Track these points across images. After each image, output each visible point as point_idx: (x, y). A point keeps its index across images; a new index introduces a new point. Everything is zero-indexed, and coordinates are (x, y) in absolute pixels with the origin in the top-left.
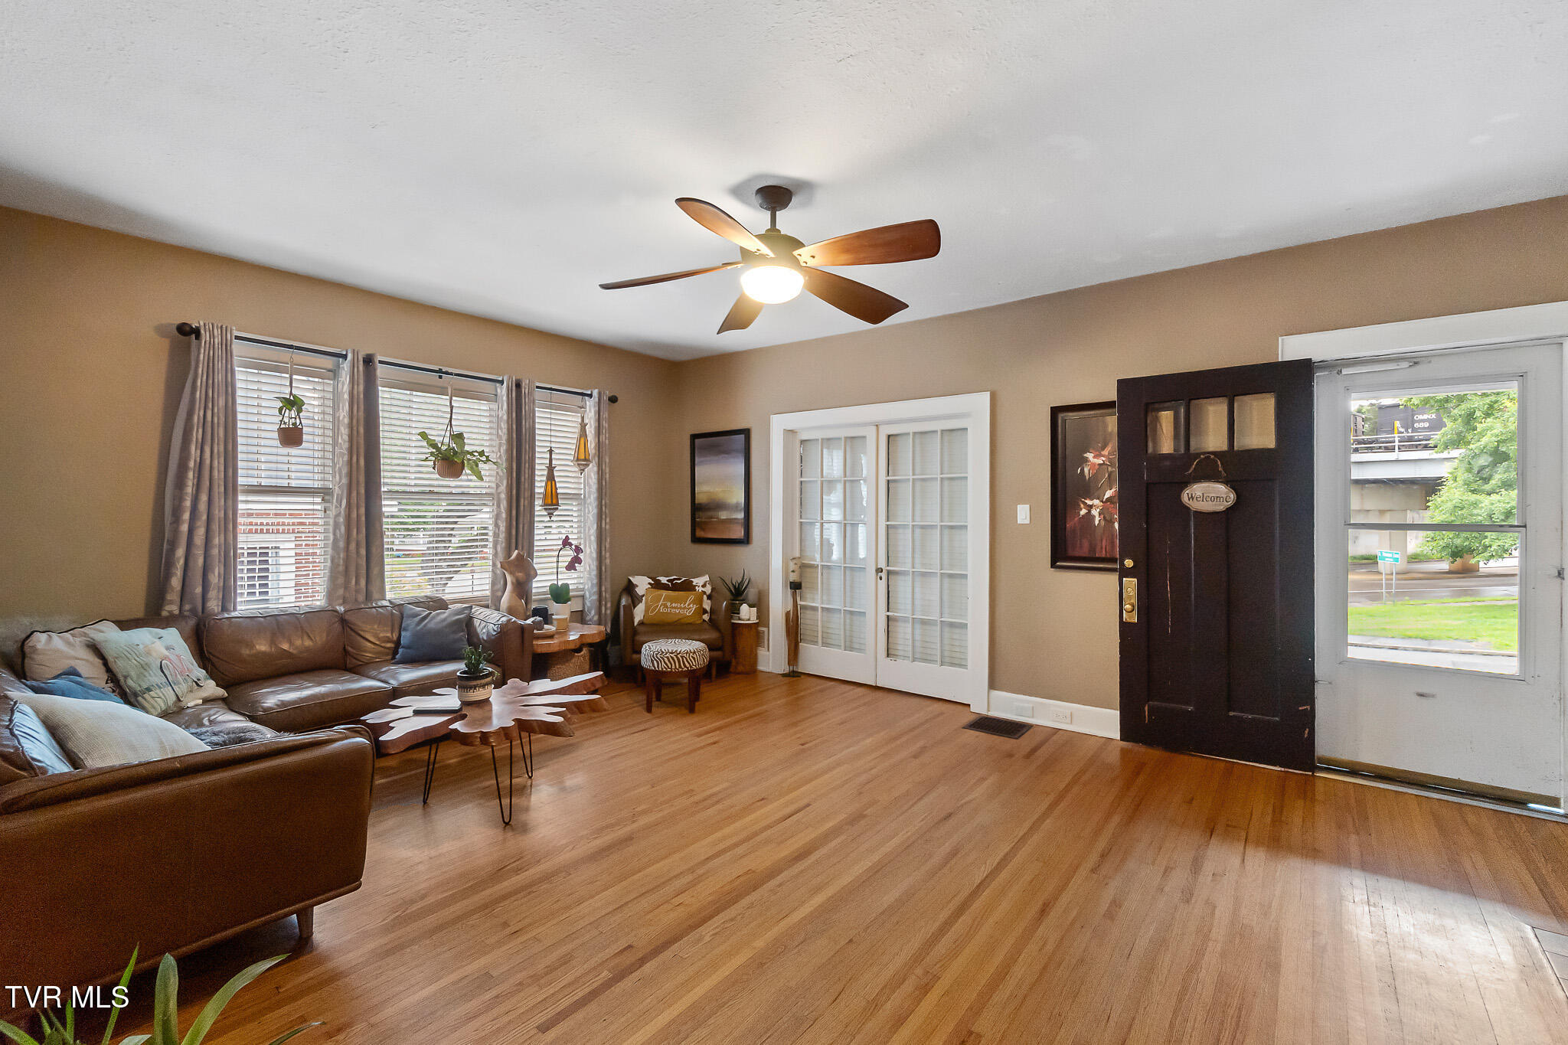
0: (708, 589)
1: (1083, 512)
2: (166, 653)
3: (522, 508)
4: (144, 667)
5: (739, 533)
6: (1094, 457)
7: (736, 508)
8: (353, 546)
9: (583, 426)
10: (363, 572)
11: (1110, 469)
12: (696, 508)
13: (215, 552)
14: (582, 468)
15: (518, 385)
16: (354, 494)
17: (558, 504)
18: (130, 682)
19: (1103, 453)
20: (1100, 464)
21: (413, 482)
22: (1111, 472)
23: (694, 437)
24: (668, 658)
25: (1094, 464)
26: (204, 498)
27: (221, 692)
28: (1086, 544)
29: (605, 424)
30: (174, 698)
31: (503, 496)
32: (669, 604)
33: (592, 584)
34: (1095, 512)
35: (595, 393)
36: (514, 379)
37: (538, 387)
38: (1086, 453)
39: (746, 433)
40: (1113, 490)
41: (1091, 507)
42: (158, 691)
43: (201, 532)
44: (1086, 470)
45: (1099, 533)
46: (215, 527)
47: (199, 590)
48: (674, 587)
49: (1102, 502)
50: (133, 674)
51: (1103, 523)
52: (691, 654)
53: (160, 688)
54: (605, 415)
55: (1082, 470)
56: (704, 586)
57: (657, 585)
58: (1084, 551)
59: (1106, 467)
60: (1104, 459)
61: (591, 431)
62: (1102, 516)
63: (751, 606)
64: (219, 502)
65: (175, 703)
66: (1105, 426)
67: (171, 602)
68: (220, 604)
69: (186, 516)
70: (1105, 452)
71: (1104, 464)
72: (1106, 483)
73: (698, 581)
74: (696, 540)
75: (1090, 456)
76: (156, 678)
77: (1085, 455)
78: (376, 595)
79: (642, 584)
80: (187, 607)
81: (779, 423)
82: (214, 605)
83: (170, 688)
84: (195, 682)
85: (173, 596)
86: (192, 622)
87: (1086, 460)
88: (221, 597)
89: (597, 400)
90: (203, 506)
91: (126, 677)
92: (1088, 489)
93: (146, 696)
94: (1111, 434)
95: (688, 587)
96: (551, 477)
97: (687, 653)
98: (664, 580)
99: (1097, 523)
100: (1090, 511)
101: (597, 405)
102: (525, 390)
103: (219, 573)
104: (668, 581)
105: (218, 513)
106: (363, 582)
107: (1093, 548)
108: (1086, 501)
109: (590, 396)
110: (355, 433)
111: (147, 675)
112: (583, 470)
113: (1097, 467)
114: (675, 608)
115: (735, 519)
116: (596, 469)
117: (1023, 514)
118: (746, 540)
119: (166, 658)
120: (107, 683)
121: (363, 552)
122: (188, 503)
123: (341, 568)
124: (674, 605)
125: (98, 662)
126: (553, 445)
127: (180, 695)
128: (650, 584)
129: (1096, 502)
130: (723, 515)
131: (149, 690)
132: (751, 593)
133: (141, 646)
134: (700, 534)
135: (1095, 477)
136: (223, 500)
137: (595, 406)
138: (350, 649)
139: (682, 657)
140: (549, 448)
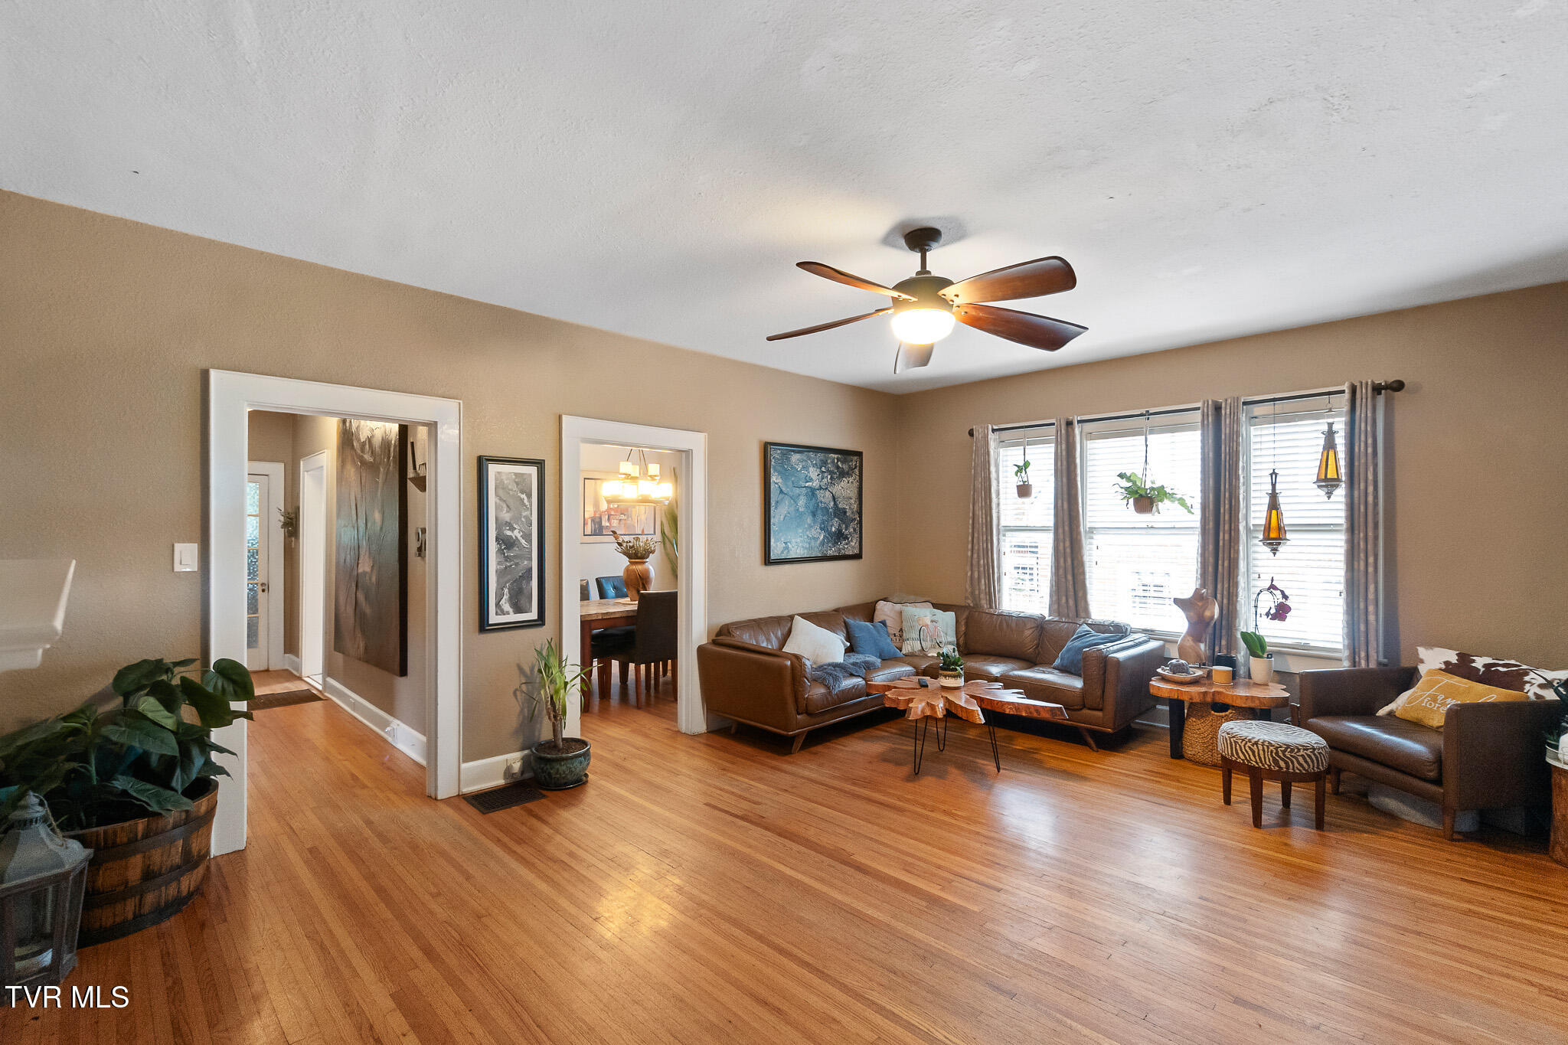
2: (929, 623)
4: (912, 627)
9: (1330, 435)
10: (1071, 593)
14: (1329, 490)
15: (1218, 408)
16: (1061, 531)
27: (955, 653)
35: (1345, 387)
36: (1210, 403)
42: (911, 642)
50: (906, 629)
52: (1249, 744)
53: (913, 640)
56: (1545, 687)
57: (1457, 667)
61: (1340, 441)
65: (920, 651)
76: (914, 635)
82: (984, 603)
83: (919, 642)
84: (944, 643)
86: (965, 610)
93: (906, 642)
95: (1510, 680)
96: (1274, 505)
97: (1243, 740)
98: (1479, 662)
102: (1226, 410)
104: (1487, 664)
106: (1071, 602)
109: (1335, 393)
111: (912, 632)
112: (1328, 493)
119: (927, 626)
121: (1070, 577)
125: (899, 620)
126: (1277, 465)
127: (924, 648)
128: (1448, 663)
131: (908, 639)
133: (918, 617)
137: (1346, 406)
139: (1235, 742)
140: (1272, 471)
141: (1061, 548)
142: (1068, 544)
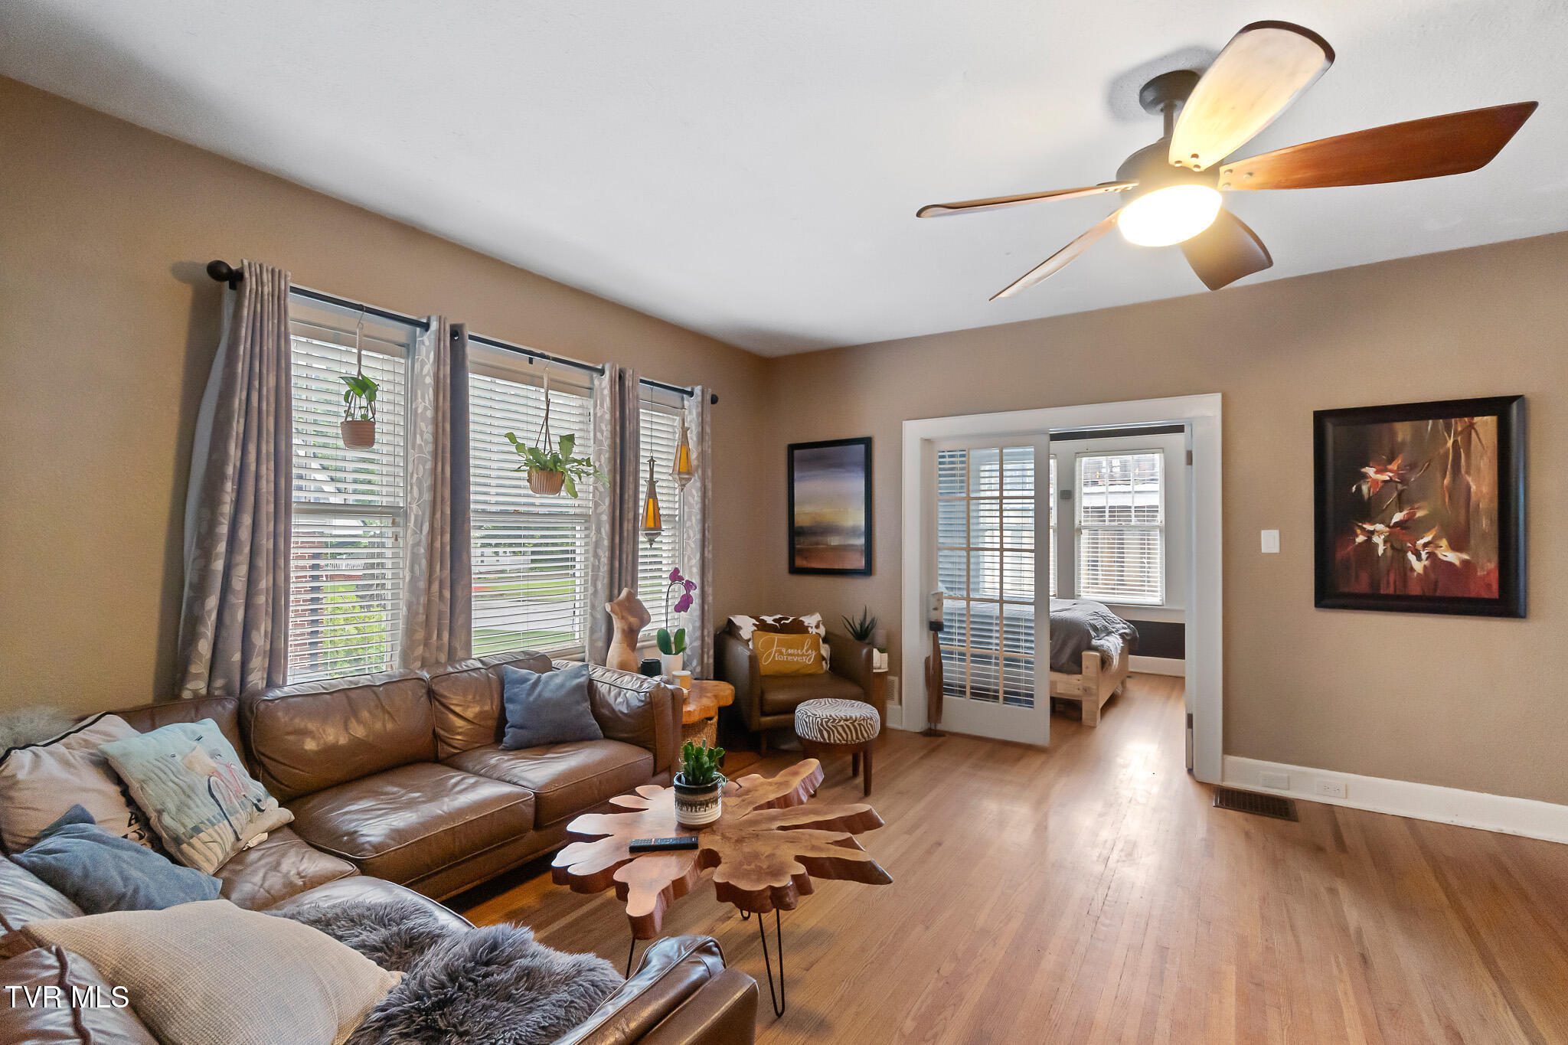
0: (822, 631)
1: (1360, 539)
2: (212, 763)
3: (625, 534)
4: (188, 792)
5: (860, 563)
6: (1376, 473)
7: (853, 532)
8: (436, 587)
9: (685, 431)
10: (447, 622)
11: (1400, 486)
12: (795, 532)
13: (261, 599)
14: (684, 482)
15: (622, 376)
16: (438, 515)
17: (660, 528)
18: (167, 820)
19: (1390, 467)
20: (1385, 482)
21: (494, 499)
22: (1403, 491)
23: (792, 448)
24: (842, 726)
25: (1376, 481)
26: (247, 520)
27: (286, 815)
28: (1364, 577)
29: (708, 430)
30: (232, 838)
31: (605, 518)
32: (784, 650)
33: (694, 627)
34: (1378, 540)
35: (698, 390)
36: (618, 368)
37: (642, 381)
38: (1364, 467)
39: (867, 442)
40: (1405, 512)
41: (1372, 533)
42: (210, 831)
43: (241, 571)
44: (1365, 488)
45: (1383, 565)
46: (262, 563)
47: (237, 657)
48: (781, 628)
49: (1388, 526)
50: (171, 807)
51: (1389, 553)
53: (213, 825)
54: (708, 418)
55: (1359, 489)
56: (817, 627)
57: (763, 627)
58: (1362, 586)
59: (1394, 484)
60: (1391, 474)
61: (693, 437)
62: (1389, 545)
63: (882, 651)
64: (267, 527)
65: (233, 845)
66: (1393, 434)
67: (197, 676)
68: (265, 676)
69: (222, 547)
70: (1394, 466)
71: (1391, 480)
72: (1394, 504)
73: (811, 621)
74: (794, 570)
75: (1370, 471)
76: (204, 809)
77: (1363, 470)
78: (461, 654)
79: (746, 625)
80: (219, 683)
81: (914, 431)
82: (257, 678)
83: (226, 822)
84: (256, 806)
85: (199, 667)
86: (231, 706)
87: (1365, 476)
88: (267, 665)
89: (700, 399)
90: (244, 534)
91: (160, 812)
92: (1366, 510)
93: (194, 841)
94: (1403, 443)
95: (799, 628)
96: (653, 495)
98: (769, 620)
99: (1380, 551)
100: (1369, 539)
101: (700, 405)
102: (628, 383)
103: (266, 632)
104: (774, 620)
105: (266, 543)
106: (446, 636)
107: (1375, 584)
108: (1364, 526)
109: (691, 394)
110: (440, 431)
111: (193, 805)
112: (684, 485)
113: (1380, 485)
114: (791, 655)
115: (852, 545)
116: (698, 484)
117: (1270, 541)
118: (868, 571)
119: (214, 772)
120: (130, 825)
121: (447, 594)
122: (224, 529)
123: (422, 618)
124: (790, 651)
125: (113, 790)
126: (655, 455)
127: (238, 830)
128: (754, 624)
129: (1379, 527)
130: (835, 541)
131: (197, 830)
132: (880, 634)
133: (178, 758)
134: (800, 562)
135: (1378, 497)
136: (272, 523)
137: (698, 406)
138: (442, 732)
140: (650, 458)
141: (438, 544)
142: (447, 537)
